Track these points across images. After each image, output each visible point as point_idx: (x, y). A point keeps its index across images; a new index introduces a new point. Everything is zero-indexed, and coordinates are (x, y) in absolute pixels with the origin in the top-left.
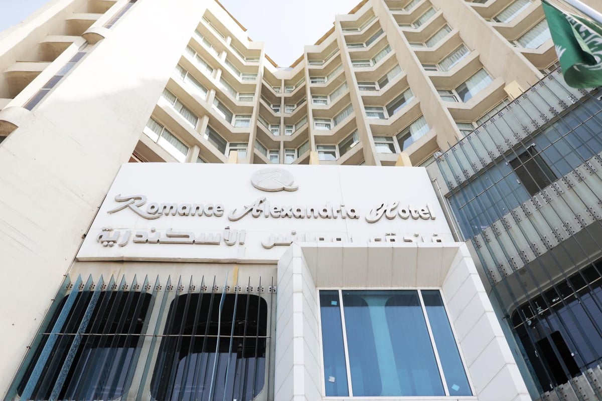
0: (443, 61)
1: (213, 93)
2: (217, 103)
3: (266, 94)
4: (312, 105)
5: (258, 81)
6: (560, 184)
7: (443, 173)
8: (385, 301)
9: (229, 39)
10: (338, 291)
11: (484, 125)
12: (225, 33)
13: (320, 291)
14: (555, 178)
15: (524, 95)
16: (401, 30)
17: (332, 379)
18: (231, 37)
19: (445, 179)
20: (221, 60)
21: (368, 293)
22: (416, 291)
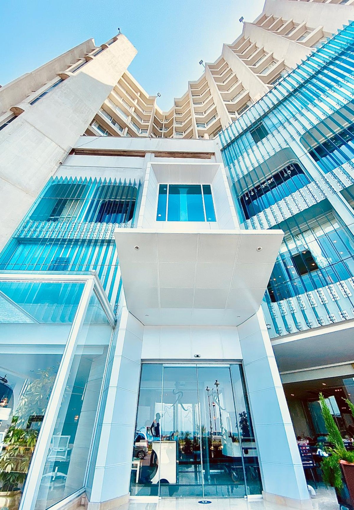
0: (234, 98)
1: (130, 117)
2: (133, 123)
3: (156, 121)
4: (175, 125)
5: (152, 114)
6: (269, 136)
7: (221, 140)
8: (187, 190)
9: (139, 94)
10: (167, 185)
11: (242, 116)
12: (137, 90)
13: (160, 185)
14: (268, 134)
15: (262, 99)
16: (216, 83)
17: (160, 215)
18: (140, 92)
19: (222, 142)
20: (135, 103)
21: (180, 186)
22: (200, 185)
